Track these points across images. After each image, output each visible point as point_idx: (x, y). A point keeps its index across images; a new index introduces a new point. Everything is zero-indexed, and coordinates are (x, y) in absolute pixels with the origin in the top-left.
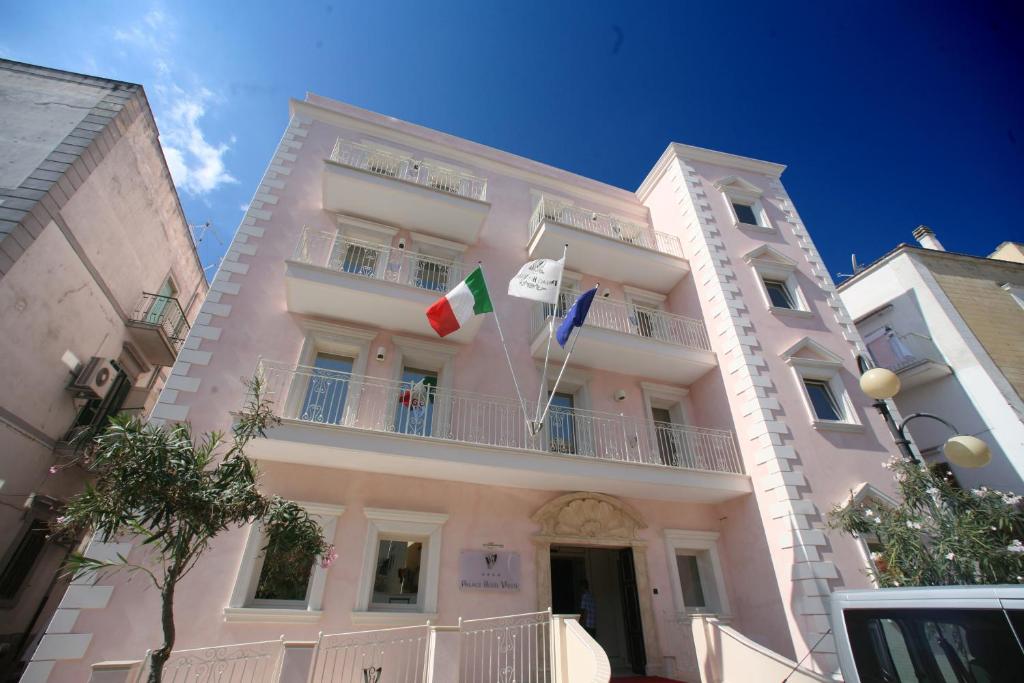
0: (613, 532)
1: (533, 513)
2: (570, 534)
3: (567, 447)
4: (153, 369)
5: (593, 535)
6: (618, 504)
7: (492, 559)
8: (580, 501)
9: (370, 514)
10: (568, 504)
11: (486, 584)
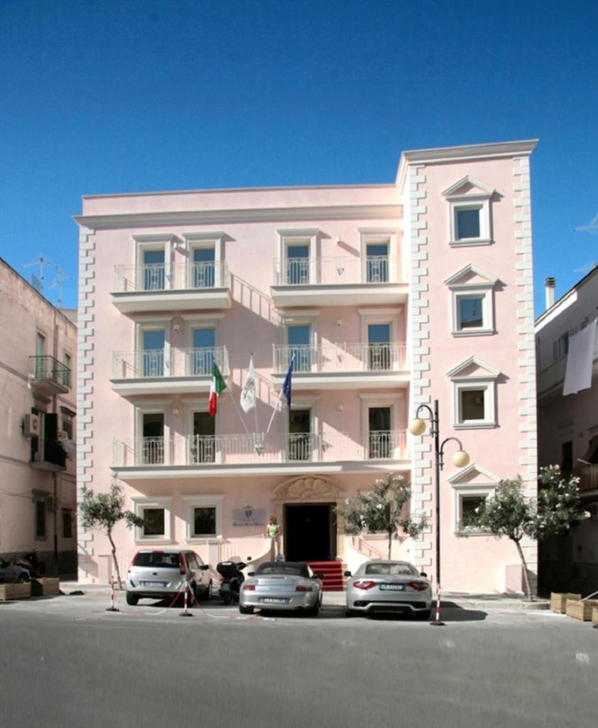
0: (324, 495)
1: (272, 489)
2: (296, 498)
3: (297, 457)
4: (51, 398)
5: (309, 497)
6: (328, 479)
7: (248, 513)
8: (302, 480)
9: (186, 498)
10: (294, 482)
11: (247, 525)
